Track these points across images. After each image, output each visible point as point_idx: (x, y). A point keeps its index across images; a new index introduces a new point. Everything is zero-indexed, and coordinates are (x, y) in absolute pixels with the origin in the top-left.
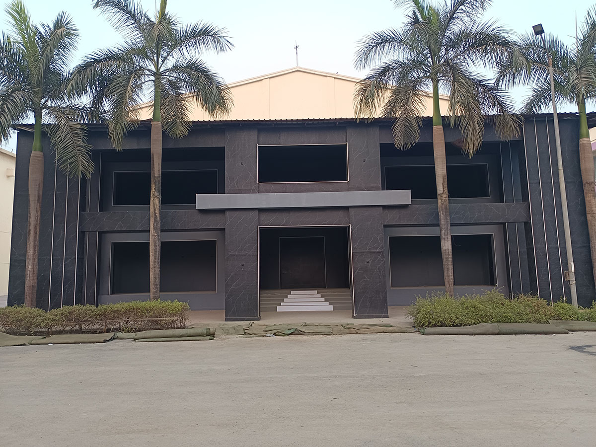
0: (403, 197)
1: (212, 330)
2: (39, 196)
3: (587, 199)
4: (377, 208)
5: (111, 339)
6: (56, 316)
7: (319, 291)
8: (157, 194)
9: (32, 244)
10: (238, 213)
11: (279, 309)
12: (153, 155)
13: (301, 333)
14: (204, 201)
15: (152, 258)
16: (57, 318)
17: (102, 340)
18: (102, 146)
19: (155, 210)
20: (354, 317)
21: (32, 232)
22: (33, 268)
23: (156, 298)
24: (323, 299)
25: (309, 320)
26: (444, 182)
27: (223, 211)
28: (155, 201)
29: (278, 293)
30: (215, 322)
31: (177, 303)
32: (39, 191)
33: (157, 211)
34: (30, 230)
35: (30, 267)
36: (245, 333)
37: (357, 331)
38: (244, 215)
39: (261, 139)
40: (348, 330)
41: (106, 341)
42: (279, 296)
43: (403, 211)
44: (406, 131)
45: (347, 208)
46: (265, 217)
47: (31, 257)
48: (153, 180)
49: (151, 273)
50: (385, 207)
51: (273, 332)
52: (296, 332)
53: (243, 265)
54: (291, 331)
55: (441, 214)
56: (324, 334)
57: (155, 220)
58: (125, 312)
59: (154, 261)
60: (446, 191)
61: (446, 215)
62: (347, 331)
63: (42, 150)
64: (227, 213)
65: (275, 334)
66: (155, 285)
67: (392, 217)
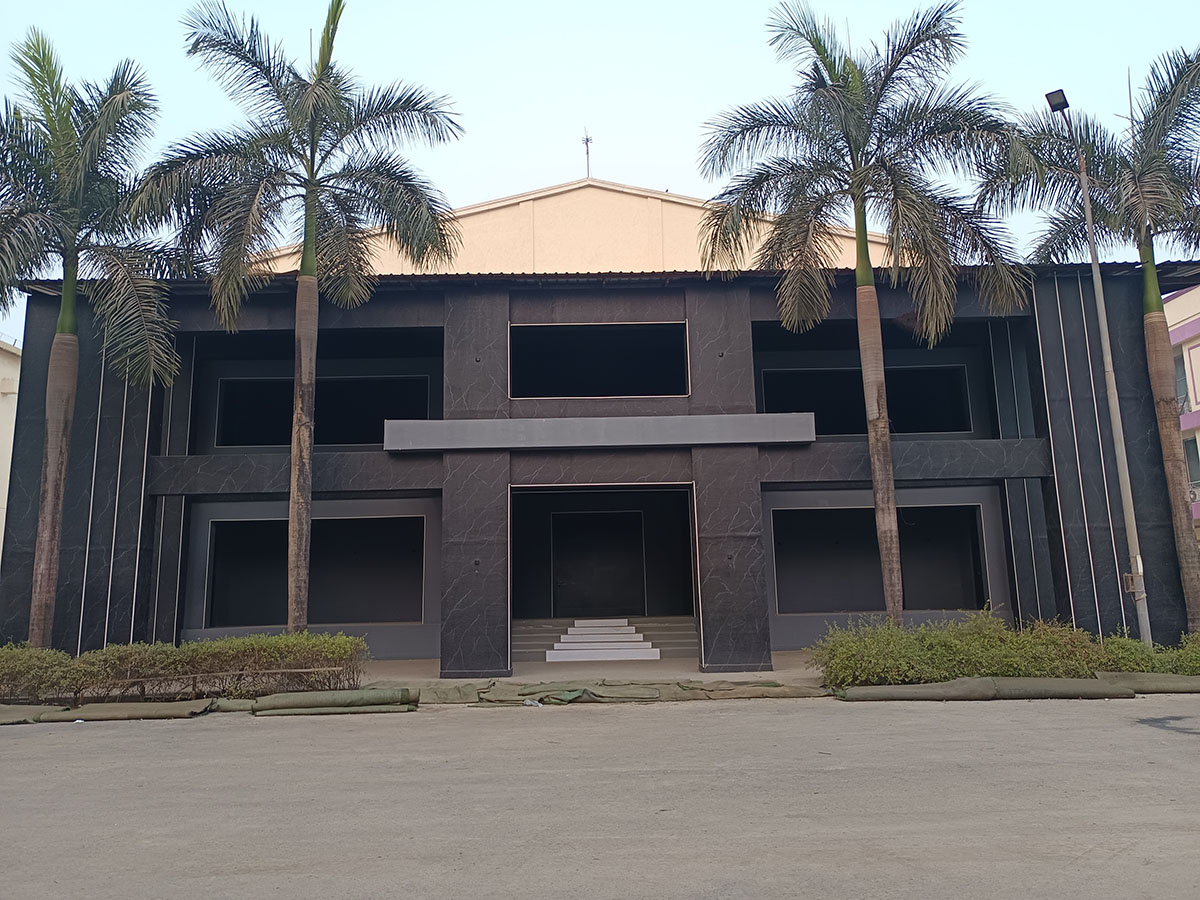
0: (799, 426)
1: (413, 693)
2: (66, 423)
3: (1164, 432)
4: (748, 449)
5: (206, 711)
6: (93, 664)
7: (631, 619)
8: (305, 419)
9: (49, 519)
10: (468, 458)
11: (551, 656)
12: (299, 341)
13: (595, 699)
14: (400, 434)
15: (292, 549)
16: (95, 669)
17: (186, 713)
18: (199, 324)
19: (301, 451)
20: (702, 670)
21: (50, 496)
22: (49, 569)
23: (299, 629)
24: (640, 637)
25: (610, 675)
26: (879, 396)
28: (302, 433)
29: (547, 624)
30: (419, 679)
31: (341, 639)
32: (66, 412)
33: (306, 454)
34: (45, 491)
35: (43, 566)
36: (481, 699)
37: (708, 694)
38: (480, 461)
39: (516, 312)
40: (689, 692)
41: (193, 714)
42: (549, 631)
43: (799, 456)
44: (802, 294)
45: (686, 449)
46: (522, 466)
47: (46, 546)
48: (297, 391)
49: (291, 580)
50: (763, 447)
51: (538, 697)
52: (585, 697)
53: (477, 563)
54: (575, 695)
55: (875, 459)
56: (642, 700)
57: (301, 471)
58: (235, 657)
59: (298, 555)
60: (885, 414)
61: (886, 463)
62: (688, 694)
63: (75, 331)
64: (447, 459)
65: (541, 701)
66: (298, 603)
67: (778, 468)
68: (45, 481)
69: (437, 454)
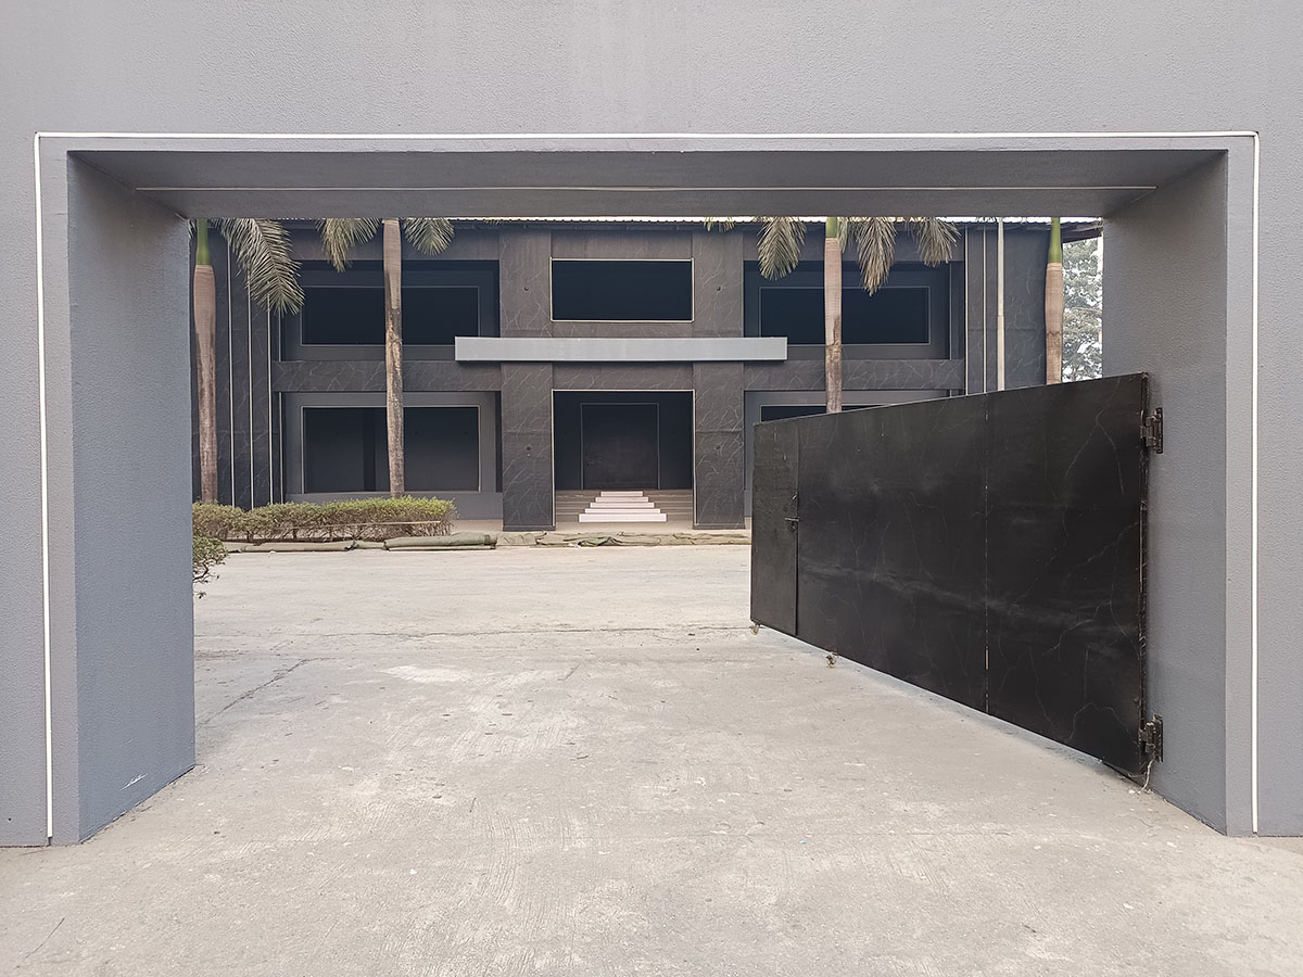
0: (774, 348)
1: (492, 538)
2: (212, 336)
3: (1049, 357)
4: (735, 365)
7: (647, 492)
8: (396, 337)
9: (207, 411)
10: (520, 367)
11: (583, 519)
12: (388, 275)
13: (616, 543)
14: (468, 348)
15: (391, 435)
17: (343, 548)
18: (314, 255)
19: (394, 362)
20: (694, 528)
21: (206, 393)
22: (212, 448)
23: (398, 497)
24: (652, 505)
25: (626, 530)
26: (836, 327)
27: (497, 364)
28: (393, 348)
29: (580, 495)
30: (494, 530)
31: (435, 502)
32: (211, 329)
33: (397, 364)
34: (203, 390)
35: (207, 446)
36: (538, 543)
37: (693, 541)
38: (529, 372)
39: (556, 248)
40: (681, 540)
41: (347, 549)
42: (580, 499)
43: (775, 370)
44: (778, 250)
45: (689, 364)
46: (562, 374)
47: (208, 431)
48: (388, 313)
49: (391, 459)
50: (747, 363)
51: (578, 541)
52: (610, 542)
53: (529, 449)
54: (603, 540)
55: (828, 375)
56: (648, 544)
57: (395, 378)
58: (363, 513)
59: (396, 441)
60: (839, 341)
61: (836, 379)
63: (210, 263)
64: (504, 368)
65: (579, 544)
66: (398, 476)
67: (756, 379)
68: (202, 382)
69: (497, 365)
